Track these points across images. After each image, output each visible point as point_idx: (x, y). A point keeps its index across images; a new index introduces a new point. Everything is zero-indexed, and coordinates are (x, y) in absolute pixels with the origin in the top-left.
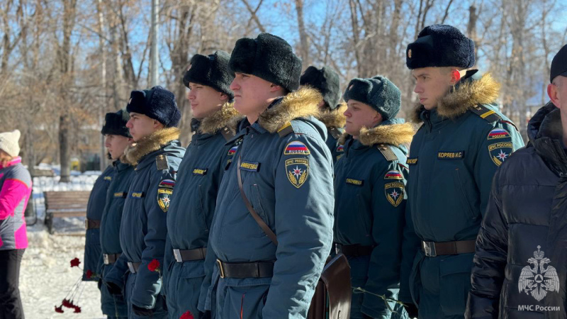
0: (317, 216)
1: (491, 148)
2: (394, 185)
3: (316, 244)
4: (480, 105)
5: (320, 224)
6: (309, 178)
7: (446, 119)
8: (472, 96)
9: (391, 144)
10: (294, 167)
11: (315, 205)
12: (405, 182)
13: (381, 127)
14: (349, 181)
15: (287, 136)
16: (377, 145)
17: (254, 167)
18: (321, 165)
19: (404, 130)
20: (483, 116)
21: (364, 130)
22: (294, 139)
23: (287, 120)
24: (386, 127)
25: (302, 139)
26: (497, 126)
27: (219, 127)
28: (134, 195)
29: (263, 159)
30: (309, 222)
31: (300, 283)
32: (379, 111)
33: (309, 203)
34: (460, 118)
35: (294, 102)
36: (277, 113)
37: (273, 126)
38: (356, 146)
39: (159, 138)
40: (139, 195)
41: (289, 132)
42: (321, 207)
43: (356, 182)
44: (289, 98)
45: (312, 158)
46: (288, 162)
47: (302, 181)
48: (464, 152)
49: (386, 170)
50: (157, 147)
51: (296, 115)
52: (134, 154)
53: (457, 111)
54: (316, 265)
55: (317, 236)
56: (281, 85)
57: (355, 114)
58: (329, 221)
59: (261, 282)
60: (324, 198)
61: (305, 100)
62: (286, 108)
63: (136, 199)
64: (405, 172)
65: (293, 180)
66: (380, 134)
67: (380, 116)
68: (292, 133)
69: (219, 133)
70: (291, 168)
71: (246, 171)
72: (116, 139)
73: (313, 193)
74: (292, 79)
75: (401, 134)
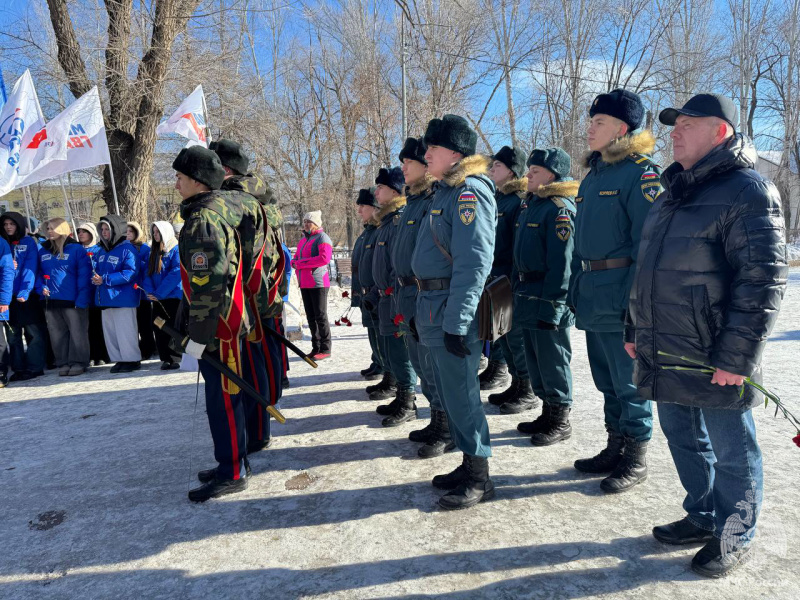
0: (481, 246)
1: (643, 187)
2: (563, 225)
3: (479, 265)
4: (635, 154)
5: (482, 251)
6: (476, 218)
7: (609, 165)
8: (631, 146)
9: (562, 197)
10: (465, 210)
11: (479, 237)
12: (572, 223)
13: (554, 184)
14: (529, 225)
15: (461, 188)
16: (550, 197)
17: (439, 212)
18: (486, 209)
19: (571, 186)
20: (638, 162)
21: (541, 186)
22: (466, 190)
23: (462, 177)
24: (558, 183)
25: (472, 190)
26: (648, 169)
27: (422, 189)
28: (380, 243)
29: (445, 206)
30: (474, 250)
31: (468, 293)
32: (553, 172)
33: (474, 236)
34: (620, 164)
35: (469, 163)
36: (456, 172)
37: (452, 181)
38: (535, 199)
39: (394, 203)
40: (383, 244)
41: (464, 185)
42: (484, 239)
43: (534, 225)
44: (466, 160)
45: (479, 204)
46: (461, 207)
47: (470, 220)
48: (619, 191)
49: (556, 214)
50: (394, 210)
51: (470, 173)
52: (378, 215)
53: (618, 158)
54: (479, 280)
55: (480, 260)
56: (460, 152)
57: (535, 176)
58: (490, 250)
59: (444, 292)
60: (486, 232)
61: (477, 162)
62: (463, 168)
63: (381, 246)
64: (572, 216)
65: (464, 219)
66: (554, 189)
67: (554, 176)
68: (465, 186)
69: (423, 193)
70: (463, 211)
71: (434, 215)
72: (366, 208)
73: (478, 229)
74: (468, 147)
75: (570, 188)
